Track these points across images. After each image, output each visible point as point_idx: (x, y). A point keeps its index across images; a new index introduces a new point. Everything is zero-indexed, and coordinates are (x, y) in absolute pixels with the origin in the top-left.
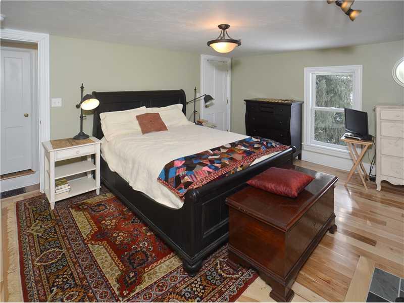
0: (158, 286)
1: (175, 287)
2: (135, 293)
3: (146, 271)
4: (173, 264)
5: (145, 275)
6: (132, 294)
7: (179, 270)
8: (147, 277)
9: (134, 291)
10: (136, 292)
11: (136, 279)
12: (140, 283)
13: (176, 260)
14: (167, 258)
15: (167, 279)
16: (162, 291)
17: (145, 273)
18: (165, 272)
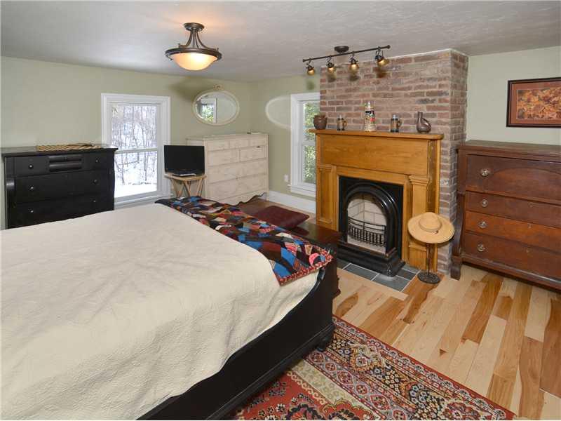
0: (344, 382)
1: (342, 364)
2: (363, 406)
3: (325, 402)
4: (308, 371)
5: (333, 402)
6: (366, 408)
7: (316, 363)
8: (335, 397)
9: (361, 407)
10: (361, 404)
11: (343, 410)
12: (347, 404)
13: (300, 369)
14: (298, 380)
15: (332, 374)
16: (349, 376)
17: (329, 403)
18: (322, 378)
